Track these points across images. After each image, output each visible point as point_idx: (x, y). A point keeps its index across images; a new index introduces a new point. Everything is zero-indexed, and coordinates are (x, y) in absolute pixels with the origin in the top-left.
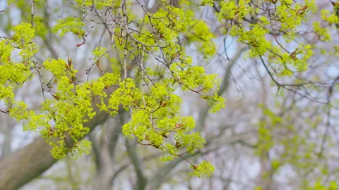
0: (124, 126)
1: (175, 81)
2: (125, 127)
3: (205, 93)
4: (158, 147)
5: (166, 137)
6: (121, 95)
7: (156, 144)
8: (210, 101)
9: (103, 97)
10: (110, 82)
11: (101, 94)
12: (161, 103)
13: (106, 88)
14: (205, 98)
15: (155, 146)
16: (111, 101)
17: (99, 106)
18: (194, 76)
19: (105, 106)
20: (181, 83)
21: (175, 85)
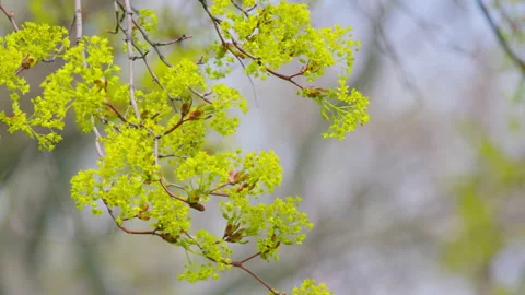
0: (77, 178)
1: (225, 47)
2: (79, 180)
3: (309, 81)
4: (173, 241)
5: (200, 208)
6: (73, 85)
7: (169, 230)
8: (327, 105)
9: (18, 91)
10: (39, 49)
11: (11, 85)
12: (185, 109)
13: (25, 66)
14: (313, 95)
15: (166, 237)
16: (41, 103)
17: (8, 120)
18: (280, 30)
19: (23, 117)
20: (241, 55)
21: (224, 60)
